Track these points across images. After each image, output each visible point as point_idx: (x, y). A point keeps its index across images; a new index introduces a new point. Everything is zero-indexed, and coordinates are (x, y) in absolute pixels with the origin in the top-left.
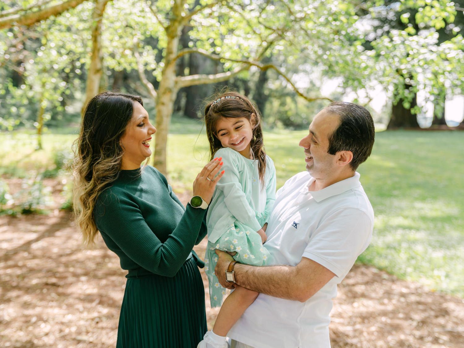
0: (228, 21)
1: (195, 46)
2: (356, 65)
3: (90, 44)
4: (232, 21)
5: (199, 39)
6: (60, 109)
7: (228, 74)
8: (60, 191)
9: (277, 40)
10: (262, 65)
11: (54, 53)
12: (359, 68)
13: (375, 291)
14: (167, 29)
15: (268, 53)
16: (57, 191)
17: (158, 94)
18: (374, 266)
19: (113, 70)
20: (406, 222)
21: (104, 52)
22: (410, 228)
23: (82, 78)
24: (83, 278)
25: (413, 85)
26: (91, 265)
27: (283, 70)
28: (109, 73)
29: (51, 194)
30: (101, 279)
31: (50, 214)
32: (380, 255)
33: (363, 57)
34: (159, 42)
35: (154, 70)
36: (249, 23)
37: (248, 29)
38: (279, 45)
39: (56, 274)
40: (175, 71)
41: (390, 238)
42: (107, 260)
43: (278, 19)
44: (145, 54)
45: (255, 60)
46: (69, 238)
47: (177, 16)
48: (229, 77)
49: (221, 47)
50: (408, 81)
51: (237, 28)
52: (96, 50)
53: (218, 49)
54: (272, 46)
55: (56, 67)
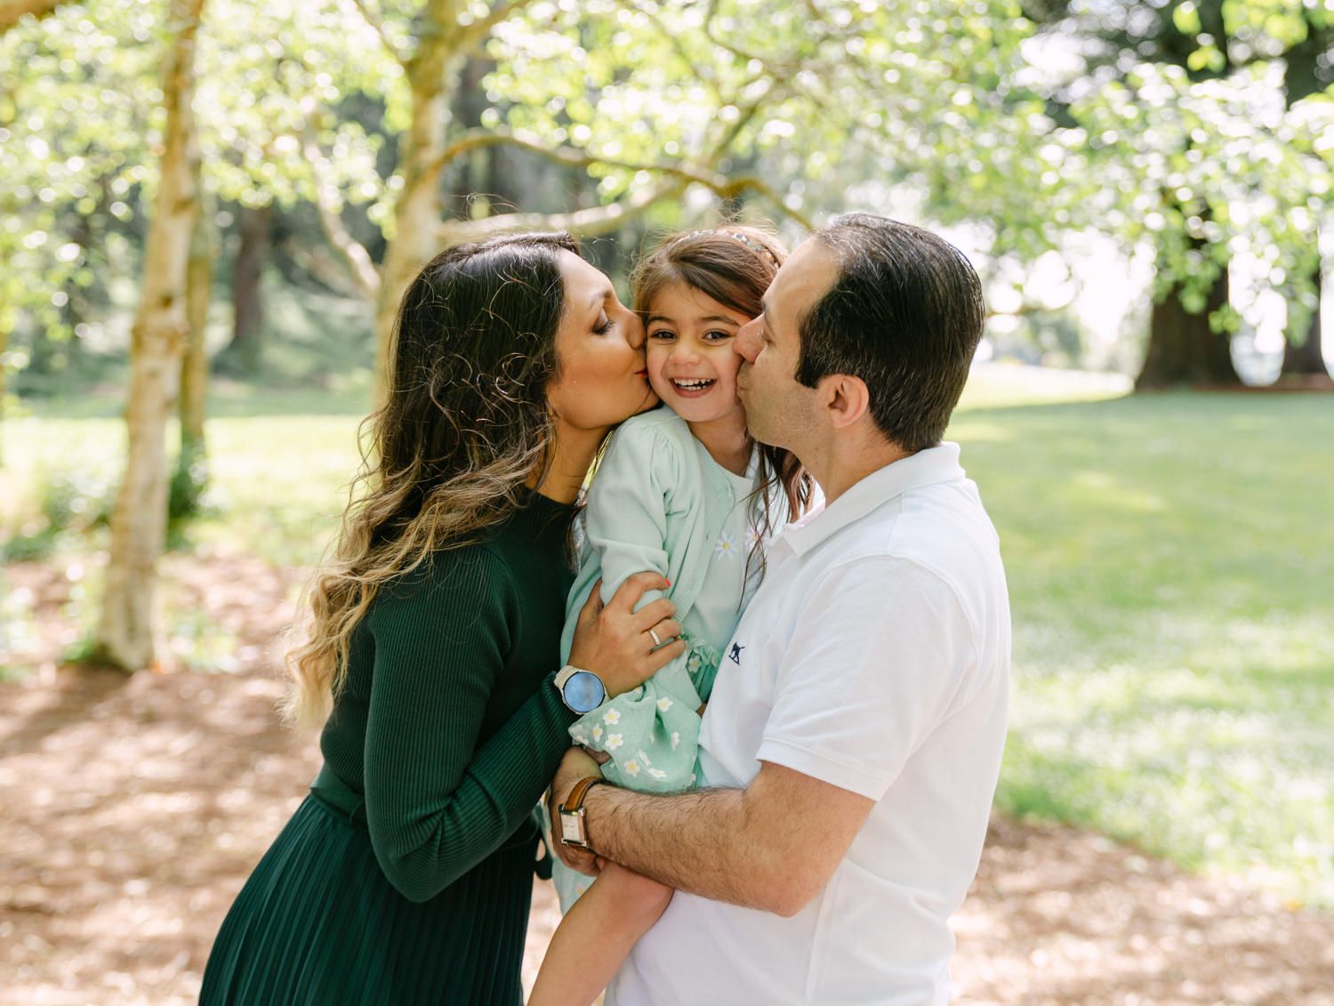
0: (610, 41)
1: (504, 120)
2: (1026, 179)
3: (159, 118)
4: (622, 41)
5: (516, 100)
6: (58, 333)
7: (613, 212)
8: (61, 603)
9: (773, 102)
10: (721, 181)
11: (39, 149)
12: (1036, 189)
13: (1101, 911)
14: (411, 67)
15: (742, 144)
16: (49, 604)
17: (383, 279)
18: (1099, 831)
19: (236, 207)
20: (1202, 688)
21: (206, 145)
22: (1215, 706)
23: (135, 231)
24: (136, 887)
25: (1214, 240)
26: (162, 844)
27: (794, 202)
28: (226, 219)
29: (31, 615)
30: (193, 886)
31: (27, 678)
32: (1117, 795)
33: (1050, 153)
34: (387, 111)
35: (373, 202)
36: (679, 49)
37: (678, 67)
38: (777, 118)
39: (43, 874)
40: (439, 206)
41: (1150, 741)
42: (214, 825)
43: (775, 33)
44: (341, 148)
45: (700, 164)
46: (89, 755)
47: (443, 24)
48: (617, 221)
49: (589, 124)
50: (1195, 226)
51: (640, 63)
52: (178, 134)
53: (580, 134)
54: (756, 121)
55: (49, 196)
